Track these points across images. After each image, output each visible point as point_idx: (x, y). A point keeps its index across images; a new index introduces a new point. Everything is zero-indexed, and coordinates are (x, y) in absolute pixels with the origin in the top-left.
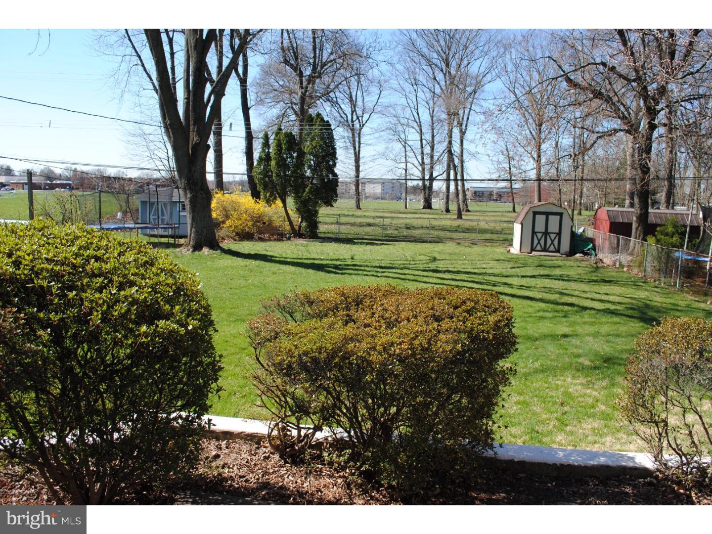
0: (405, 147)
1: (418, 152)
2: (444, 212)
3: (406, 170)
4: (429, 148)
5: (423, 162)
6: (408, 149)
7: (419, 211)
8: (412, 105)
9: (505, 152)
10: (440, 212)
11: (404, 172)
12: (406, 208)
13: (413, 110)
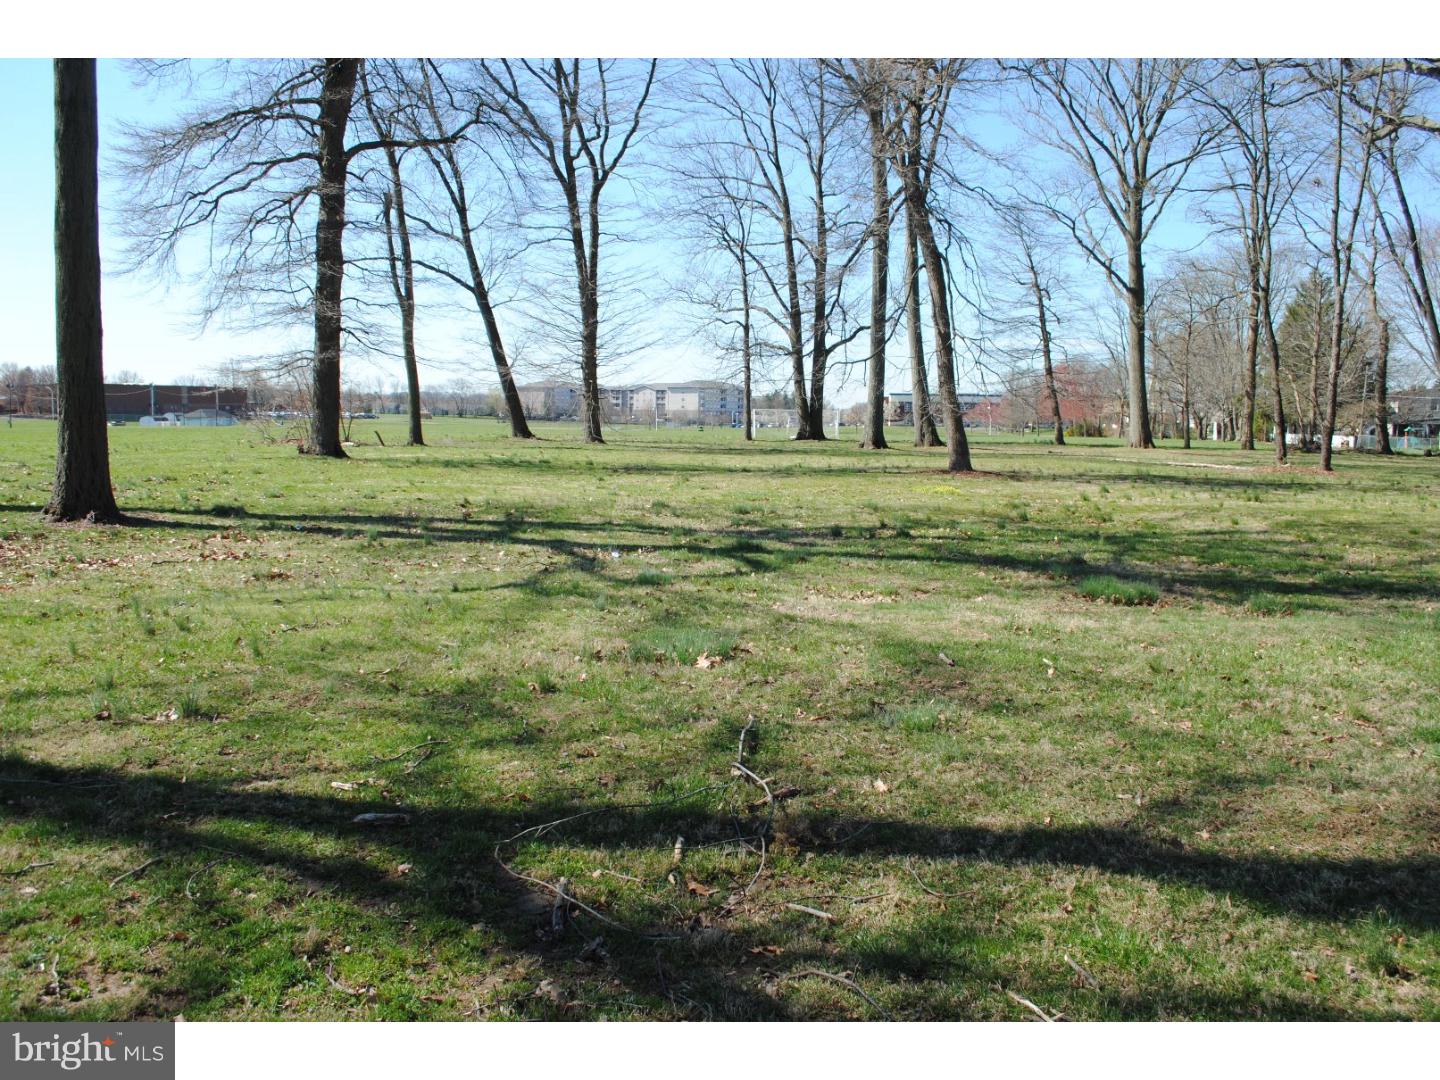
0: (742, 261)
1: (781, 275)
2: (869, 448)
3: (746, 328)
4: (810, 264)
5: (795, 305)
6: (751, 266)
7: (789, 446)
8: (759, 142)
9: (1028, 277)
10: (856, 447)
11: (741, 332)
12: (749, 437)
13: (764, 157)
